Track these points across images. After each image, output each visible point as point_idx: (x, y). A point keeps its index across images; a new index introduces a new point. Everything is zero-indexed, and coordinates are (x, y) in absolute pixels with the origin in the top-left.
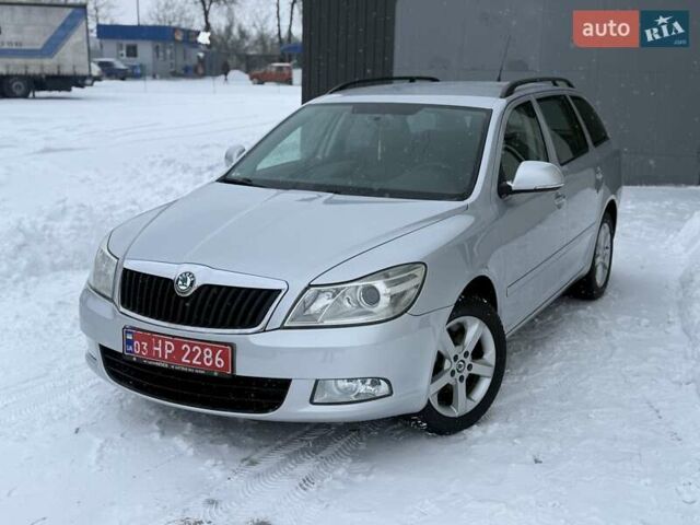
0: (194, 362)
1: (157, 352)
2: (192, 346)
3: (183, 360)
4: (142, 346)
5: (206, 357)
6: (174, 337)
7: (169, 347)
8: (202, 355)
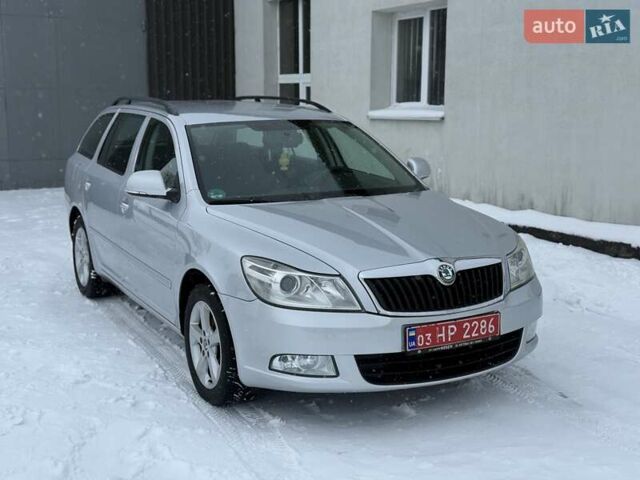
0: (473, 335)
1: (442, 337)
2: (470, 322)
3: (465, 337)
4: (426, 338)
5: (482, 327)
6: (455, 320)
7: (452, 330)
8: (479, 327)
